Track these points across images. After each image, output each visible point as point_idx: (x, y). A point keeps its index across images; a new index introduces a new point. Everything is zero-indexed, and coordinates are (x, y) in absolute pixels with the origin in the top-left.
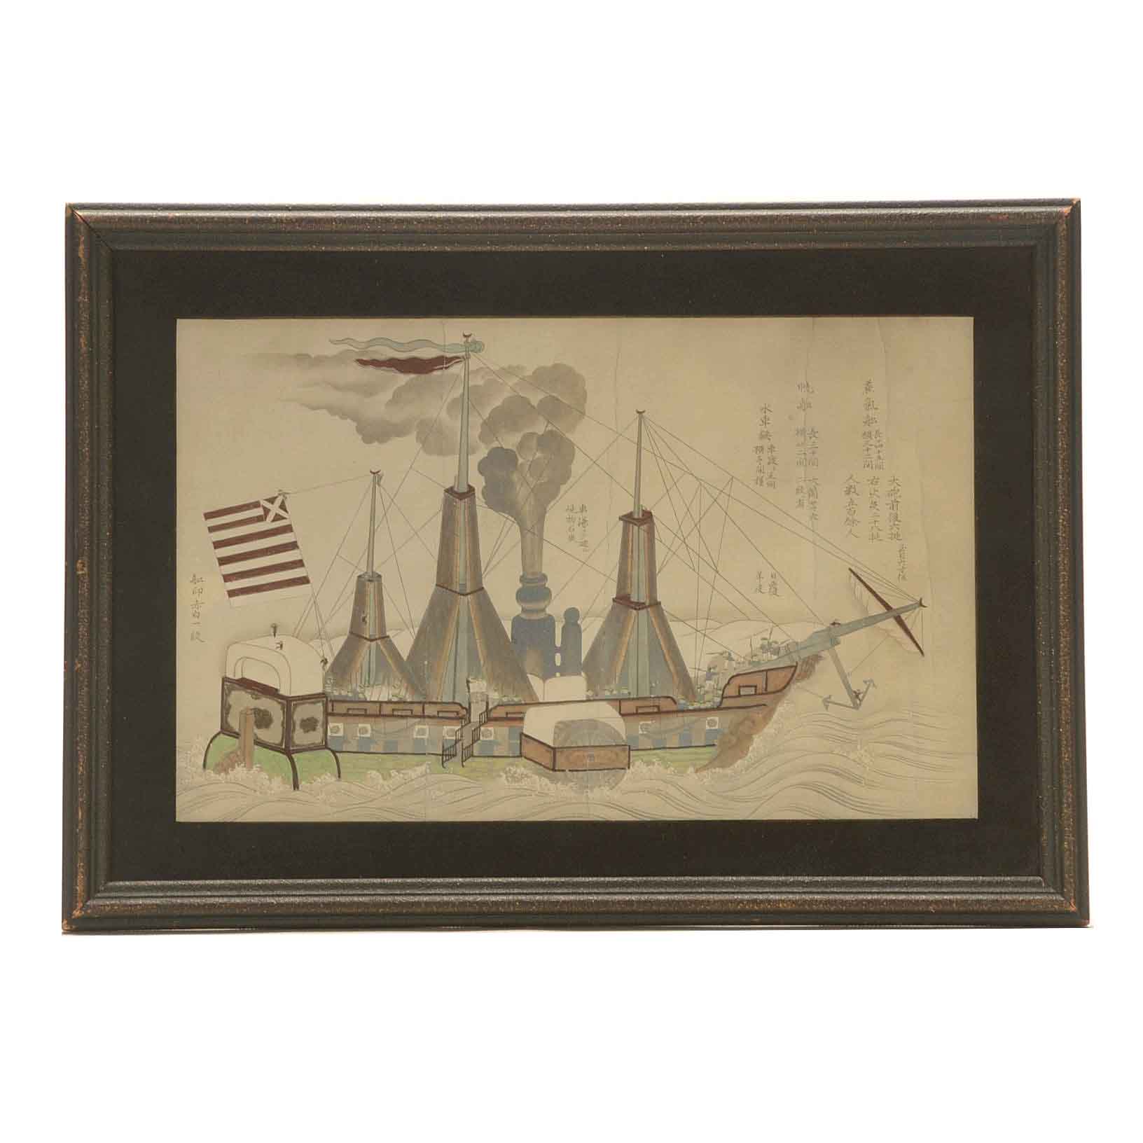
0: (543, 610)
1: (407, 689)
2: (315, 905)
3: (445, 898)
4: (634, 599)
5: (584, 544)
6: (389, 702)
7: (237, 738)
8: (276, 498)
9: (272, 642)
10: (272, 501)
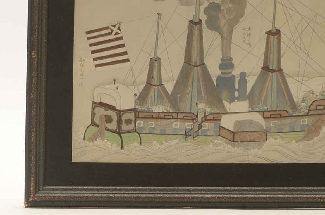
0: (230, 73)
1: (170, 107)
2: (130, 197)
3: (186, 195)
4: (271, 68)
5: (250, 44)
6: (163, 112)
7: (98, 127)
9: (113, 86)
10: (114, 26)
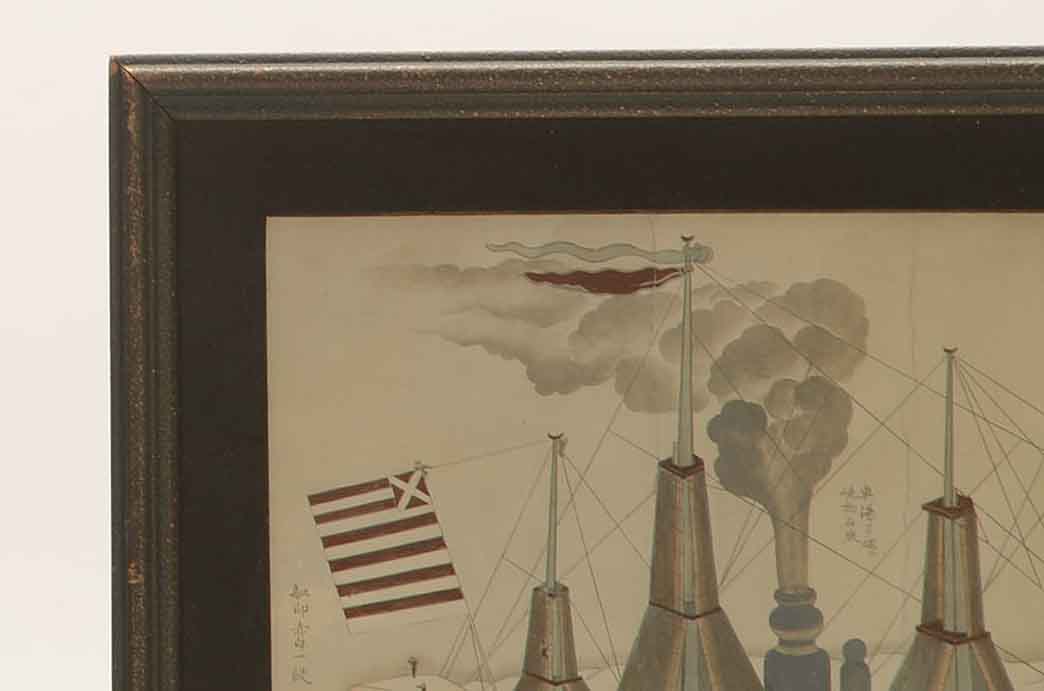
0: (811, 642)
4: (949, 627)
5: (870, 544)
8: (411, 473)
9: (410, 683)
10: (405, 478)
